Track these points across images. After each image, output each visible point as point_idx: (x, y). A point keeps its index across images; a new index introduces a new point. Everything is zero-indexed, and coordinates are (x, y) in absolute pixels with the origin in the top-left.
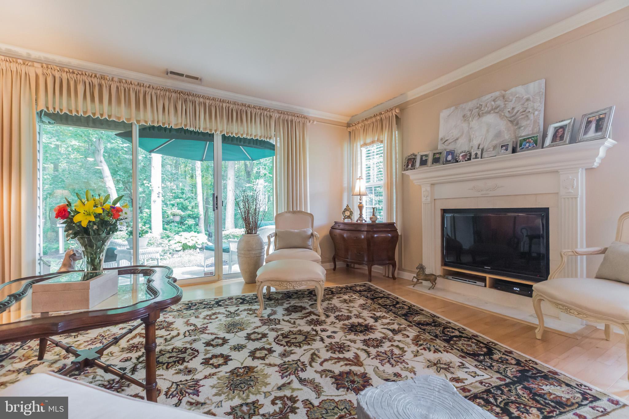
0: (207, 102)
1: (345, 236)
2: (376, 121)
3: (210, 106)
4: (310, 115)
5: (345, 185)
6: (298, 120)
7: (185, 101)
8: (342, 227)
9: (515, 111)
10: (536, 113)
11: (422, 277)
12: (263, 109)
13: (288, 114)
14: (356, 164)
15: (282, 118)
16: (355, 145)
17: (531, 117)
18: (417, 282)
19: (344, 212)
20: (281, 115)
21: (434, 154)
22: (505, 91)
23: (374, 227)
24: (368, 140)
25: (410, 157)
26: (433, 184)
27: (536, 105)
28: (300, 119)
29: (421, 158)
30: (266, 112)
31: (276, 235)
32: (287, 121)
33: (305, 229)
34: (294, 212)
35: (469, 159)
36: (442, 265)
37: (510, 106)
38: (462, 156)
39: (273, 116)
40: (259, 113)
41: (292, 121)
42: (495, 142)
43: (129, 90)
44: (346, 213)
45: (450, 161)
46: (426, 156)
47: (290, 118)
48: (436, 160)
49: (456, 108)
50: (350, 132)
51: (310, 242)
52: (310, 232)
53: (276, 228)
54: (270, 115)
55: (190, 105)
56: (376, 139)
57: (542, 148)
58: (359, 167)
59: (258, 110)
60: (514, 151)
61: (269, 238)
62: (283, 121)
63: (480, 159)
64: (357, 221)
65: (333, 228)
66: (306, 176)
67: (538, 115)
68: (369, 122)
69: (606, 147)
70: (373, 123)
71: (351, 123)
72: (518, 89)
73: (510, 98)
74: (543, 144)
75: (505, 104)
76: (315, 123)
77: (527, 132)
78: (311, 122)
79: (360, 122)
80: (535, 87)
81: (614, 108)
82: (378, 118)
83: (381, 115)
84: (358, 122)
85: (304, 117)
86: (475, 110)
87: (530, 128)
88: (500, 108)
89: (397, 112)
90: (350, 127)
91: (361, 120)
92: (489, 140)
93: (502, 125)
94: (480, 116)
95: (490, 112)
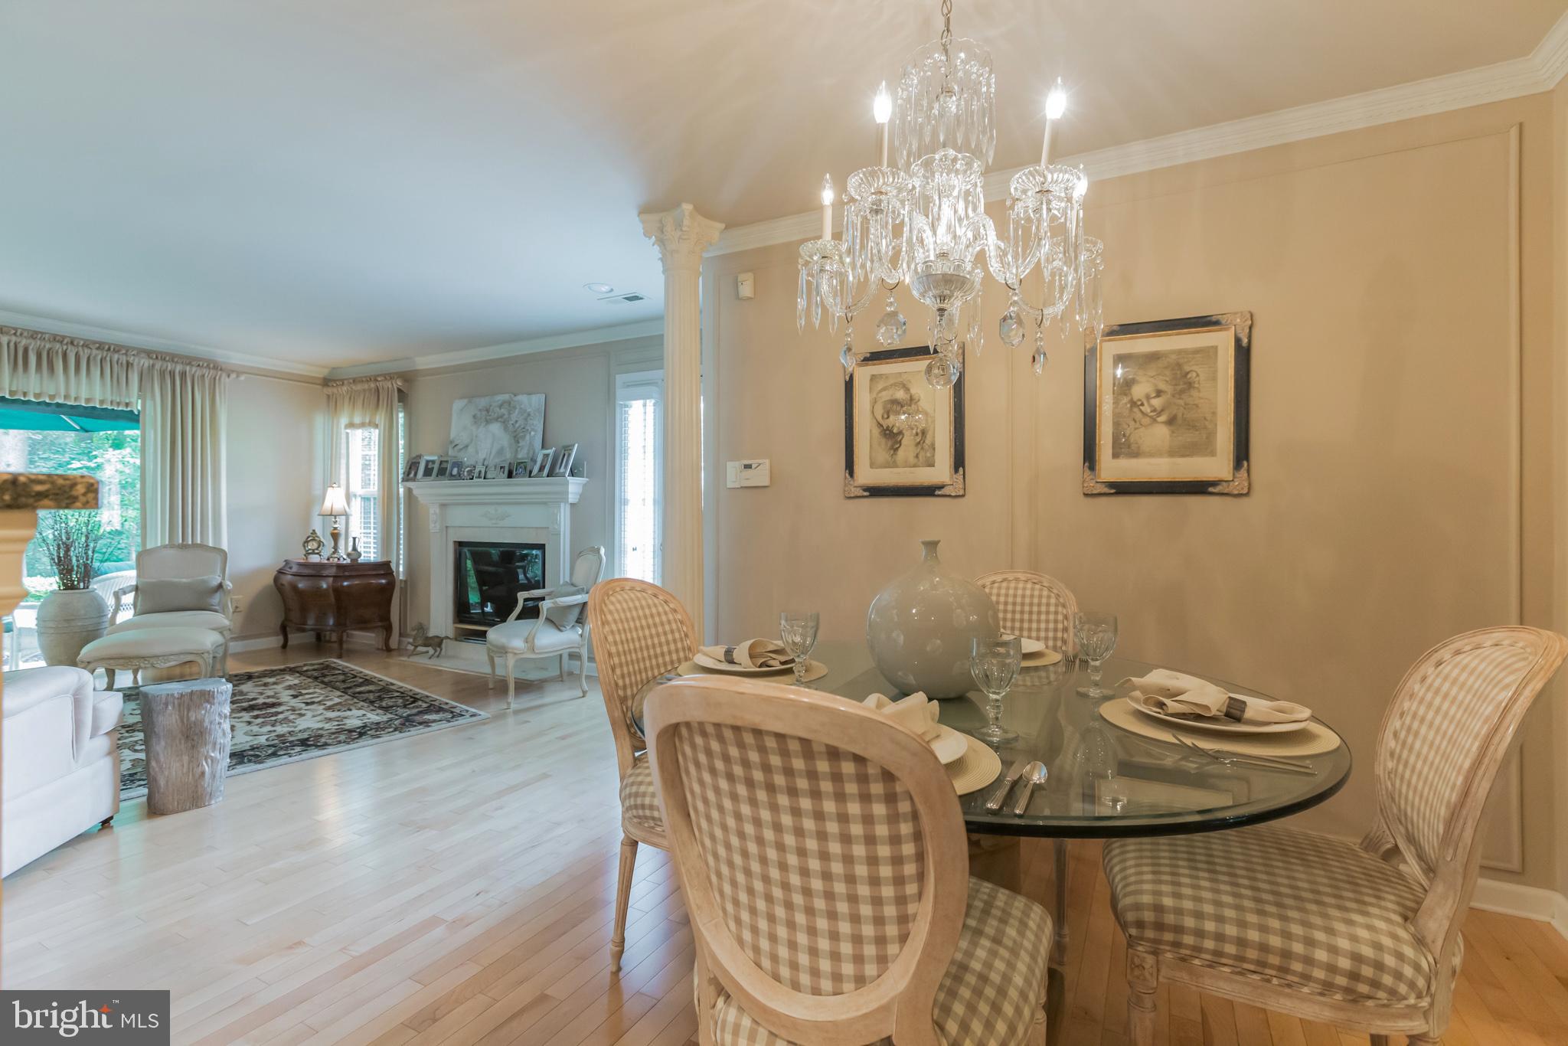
1: (301, 585)
2: (369, 389)
4: (233, 362)
6: (199, 373)
8: (295, 569)
9: (517, 425)
10: (533, 433)
11: (420, 642)
12: (109, 349)
13: (173, 357)
14: (338, 457)
15: (158, 367)
17: (528, 437)
18: (414, 650)
19: (307, 542)
20: (156, 361)
21: (441, 462)
22: (515, 396)
23: (354, 569)
24: (357, 420)
25: (414, 461)
26: (443, 506)
27: (536, 422)
28: (206, 370)
29: (427, 465)
30: (116, 356)
31: (137, 589)
32: (172, 374)
33: (205, 577)
34: (184, 546)
35: (472, 479)
36: (454, 623)
37: (514, 416)
38: (468, 471)
39: (135, 364)
40: (99, 357)
41: (183, 375)
42: (497, 460)
44: (310, 543)
45: (454, 476)
46: (433, 462)
47: (179, 368)
48: (442, 472)
49: (470, 402)
50: (328, 396)
51: (216, 599)
52: (215, 582)
53: (139, 576)
54: (128, 363)
56: (367, 421)
57: (530, 477)
58: (343, 461)
59: (95, 352)
60: (510, 475)
61: (117, 596)
62: (162, 374)
63: (482, 480)
64: (328, 559)
65: (280, 572)
66: (220, 477)
67: (534, 436)
68: (359, 387)
69: (579, 484)
70: (364, 390)
71: (331, 380)
72: (523, 398)
73: (515, 408)
74: (531, 472)
75: (510, 414)
76: (242, 378)
77: (522, 455)
78: (233, 376)
79: (346, 382)
80: (536, 401)
81: (576, 445)
82: (373, 385)
83: (376, 380)
84: (342, 380)
85: (215, 366)
86: (484, 413)
87: (525, 451)
88: (505, 417)
89: (400, 384)
90: (328, 386)
91: (346, 379)
92: (492, 456)
93: (505, 440)
94: (488, 422)
95: (496, 419)
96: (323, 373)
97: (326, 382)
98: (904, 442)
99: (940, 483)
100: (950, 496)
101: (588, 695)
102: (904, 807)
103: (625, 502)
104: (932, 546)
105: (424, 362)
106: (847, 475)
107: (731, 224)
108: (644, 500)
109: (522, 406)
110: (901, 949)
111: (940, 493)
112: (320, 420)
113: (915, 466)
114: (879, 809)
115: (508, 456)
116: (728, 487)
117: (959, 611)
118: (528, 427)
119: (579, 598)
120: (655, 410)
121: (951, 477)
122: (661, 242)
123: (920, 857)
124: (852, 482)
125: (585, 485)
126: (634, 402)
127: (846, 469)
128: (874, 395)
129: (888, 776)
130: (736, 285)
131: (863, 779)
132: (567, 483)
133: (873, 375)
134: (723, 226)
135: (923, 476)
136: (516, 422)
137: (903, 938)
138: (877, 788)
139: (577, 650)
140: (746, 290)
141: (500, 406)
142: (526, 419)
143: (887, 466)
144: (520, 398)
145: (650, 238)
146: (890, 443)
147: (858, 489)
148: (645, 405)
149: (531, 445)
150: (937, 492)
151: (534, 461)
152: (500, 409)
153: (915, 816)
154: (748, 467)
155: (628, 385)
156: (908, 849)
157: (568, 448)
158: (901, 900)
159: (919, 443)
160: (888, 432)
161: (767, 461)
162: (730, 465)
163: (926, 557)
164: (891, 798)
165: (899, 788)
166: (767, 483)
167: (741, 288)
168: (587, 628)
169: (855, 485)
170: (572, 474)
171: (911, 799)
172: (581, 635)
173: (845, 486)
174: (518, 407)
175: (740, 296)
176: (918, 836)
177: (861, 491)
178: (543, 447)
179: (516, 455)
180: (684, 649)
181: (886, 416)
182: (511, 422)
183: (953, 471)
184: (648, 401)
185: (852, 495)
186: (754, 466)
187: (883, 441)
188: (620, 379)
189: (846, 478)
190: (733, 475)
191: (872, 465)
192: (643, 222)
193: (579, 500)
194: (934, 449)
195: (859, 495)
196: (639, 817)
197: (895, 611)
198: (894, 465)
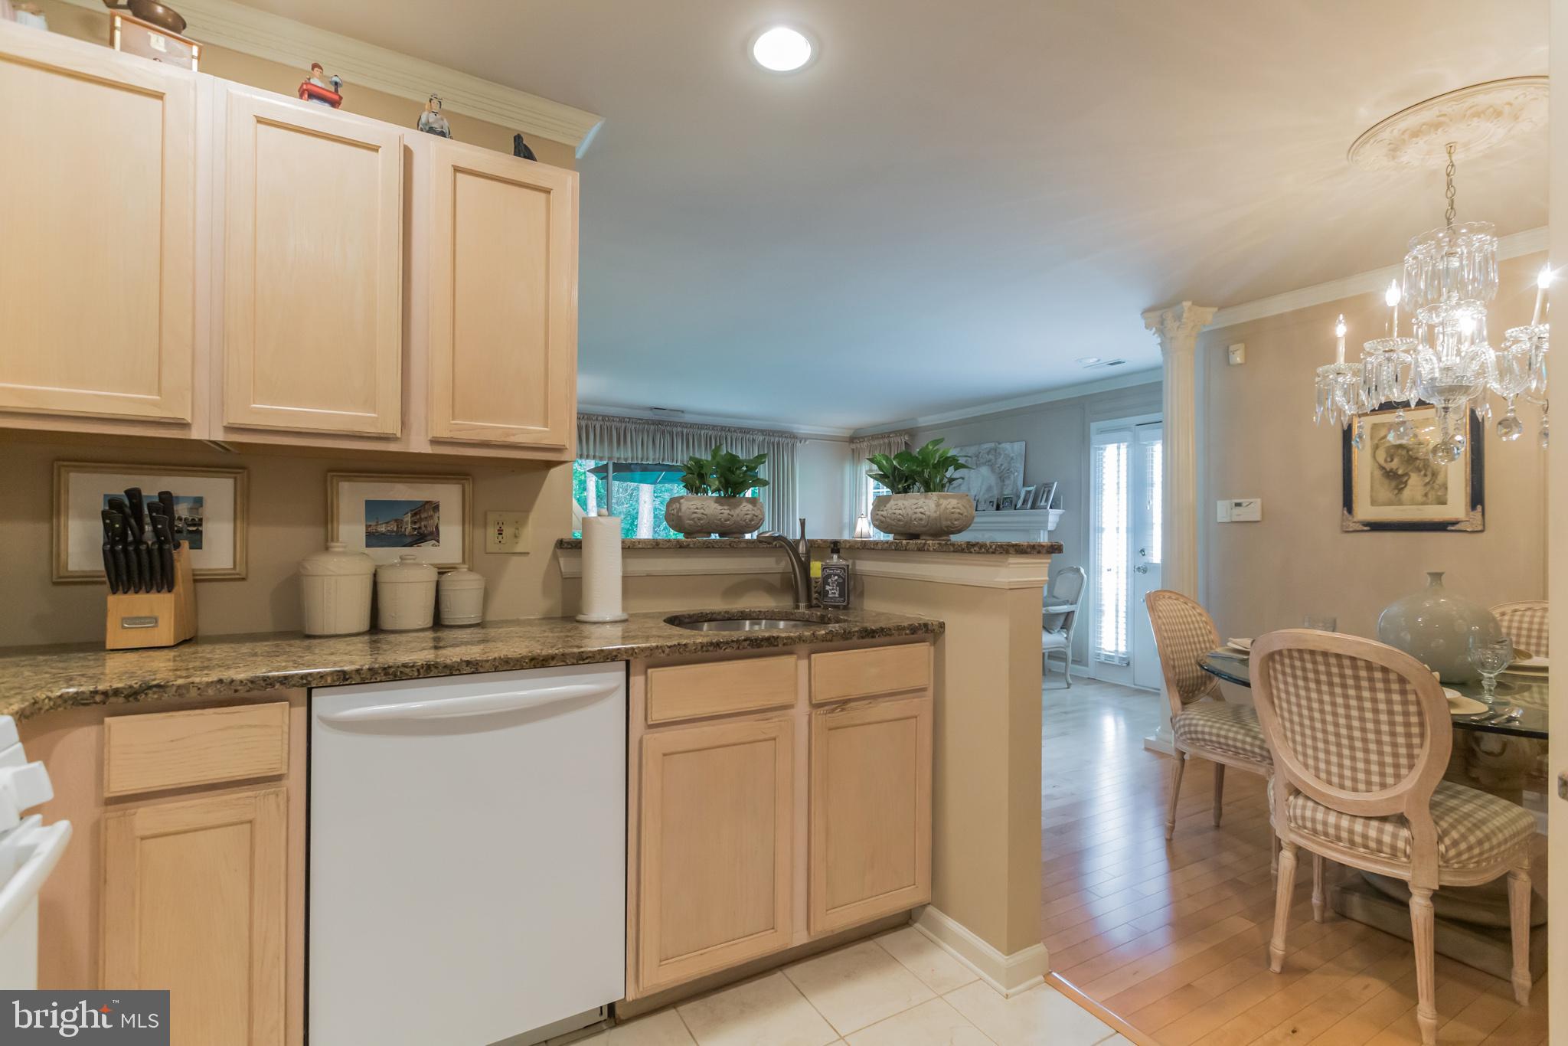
0: (685, 431)
2: (884, 443)
3: (688, 434)
5: (846, 520)
6: (786, 441)
7: (663, 432)
9: (1003, 468)
10: (1016, 474)
12: (745, 431)
13: (773, 433)
14: (860, 495)
15: (767, 440)
16: (859, 468)
17: (1012, 477)
20: (766, 437)
22: (999, 444)
27: (1018, 465)
28: (789, 440)
30: (748, 436)
32: (773, 443)
37: (1000, 460)
39: (756, 439)
41: (778, 443)
42: (986, 496)
43: (611, 427)
47: (776, 439)
49: (962, 450)
50: (853, 450)
54: (753, 439)
55: (668, 438)
57: (1015, 509)
58: (864, 498)
60: (998, 508)
62: (768, 443)
66: (796, 509)
67: (1017, 476)
68: (875, 443)
69: (1057, 515)
70: (880, 445)
71: (856, 438)
72: (1007, 446)
73: (1000, 454)
74: (1016, 506)
75: (996, 459)
76: (807, 442)
77: (1007, 492)
78: (803, 442)
79: (866, 439)
80: (1018, 447)
81: (1056, 483)
82: (886, 441)
83: (889, 436)
84: (863, 438)
85: (793, 437)
86: (974, 459)
87: (1010, 488)
88: (993, 461)
89: (907, 438)
90: (853, 443)
91: (866, 437)
92: (982, 493)
93: (992, 480)
94: (978, 466)
95: (984, 464)
96: (847, 434)
97: (852, 439)
98: (1410, 482)
99: (1454, 520)
100: (1465, 531)
101: (1072, 687)
102: (1412, 697)
103: (1101, 530)
104: (1437, 576)
105: (924, 421)
106: (1345, 512)
107: (1223, 306)
108: (1118, 529)
109: (1006, 452)
110: (1409, 772)
111: (1453, 528)
112: (848, 468)
113: (1423, 504)
114: (1396, 697)
115: (995, 492)
116: (1219, 521)
117: (1460, 621)
118: (1012, 469)
119: (1065, 608)
120: (1128, 451)
121: (1467, 514)
122: (1161, 331)
123: (1422, 725)
124: (1350, 518)
125: (1061, 516)
126: (1108, 446)
127: (1344, 507)
128: (1376, 442)
129: (1402, 680)
130: (1227, 353)
131: (1386, 681)
132: (1047, 515)
133: (1375, 424)
134: (1216, 309)
135: (1433, 513)
136: (1002, 465)
137: (1411, 767)
138: (1395, 686)
139: (1063, 650)
140: (1238, 358)
141: (988, 453)
142: (1009, 463)
143: (1390, 503)
144: (1003, 445)
145: (1151, 330)
146: (1394, 484)
147: (1358, 524)
148: (1119, 448)
149: (1015, 482)
150: (1449, 528)
151: (1018, 497)
152: (988, 455)
153: (1418, 703)
154: (1238, 505)
155: (1102, 431)
156: (1414, 719)
157: (1049, 486)
158: (1410, 746)
159: (1428, 483)
160: (1391, 474)
161: (1259, 500)
162: (1220, 503)
163: (1431, 583)
164: (1403, 692)
165: (1408, 687)
166: (1259, 519)
167: (1232, 357)
168: (1072, 633)
169: (1355, 520)
170: (1051, 508)
171: (1416, 694)
172: (1067, 638)
173: (1343, 521)
174: (1002, 452)
175: (1231, 362)
176: (1420, 714)
177: (1361, 526)
178: (1024, 485)
179: (1002, 492)
180: (1209, 641)
181: (1389, 460)
182: (997, 466)
183: (1469, 509)
184: (1121, 444)
185: (1351, 529)
186: (1244, 505)
187: (1386, 482)
188: (1094, 426)
189: (1343, 514)
190: (1223, 511)
191: (1374, 502)
192: (1145, 318)
193: (1057, 527)
194: (1446, 488)
195: (1358, 529)
196: (1192, 739)
197: (1403, 619)
198: (1400, 503)
